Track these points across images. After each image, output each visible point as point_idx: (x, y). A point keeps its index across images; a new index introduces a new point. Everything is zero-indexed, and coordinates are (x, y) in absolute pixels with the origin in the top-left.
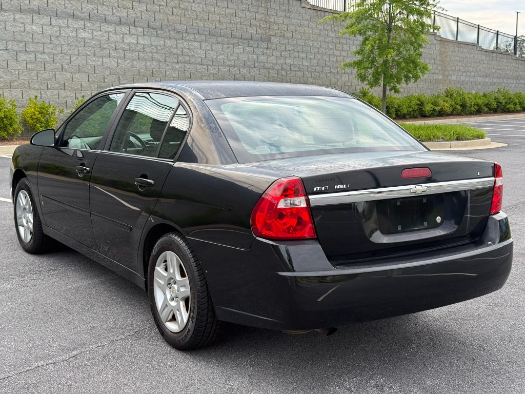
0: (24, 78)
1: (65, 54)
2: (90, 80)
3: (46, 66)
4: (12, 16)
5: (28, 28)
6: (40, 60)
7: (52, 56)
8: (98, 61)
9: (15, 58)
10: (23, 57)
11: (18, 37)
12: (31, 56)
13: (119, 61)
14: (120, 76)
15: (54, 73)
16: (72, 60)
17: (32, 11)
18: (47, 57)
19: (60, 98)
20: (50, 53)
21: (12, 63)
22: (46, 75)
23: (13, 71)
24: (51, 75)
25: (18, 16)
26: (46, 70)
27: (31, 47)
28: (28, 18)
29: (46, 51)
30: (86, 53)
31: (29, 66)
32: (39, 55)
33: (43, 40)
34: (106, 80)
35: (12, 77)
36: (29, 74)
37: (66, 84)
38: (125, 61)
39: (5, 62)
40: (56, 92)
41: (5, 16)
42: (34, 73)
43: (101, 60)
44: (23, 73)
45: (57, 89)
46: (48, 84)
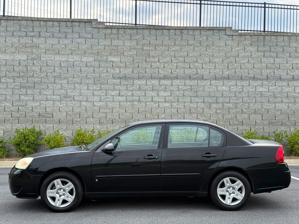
0: (214, 118)
1: (245, 103)
2: (263, 118)
3: (230, 111)
4: (209, 83)
5: (220, 88)
6: (226, 107)
7: (235, 104)
8: (271, 106)
9: (209, 107)
10: (214, 106)
11: (213, 94)
12: (220, 105)
13: (290, 105)
14: (289, 115)
15: (235, 115)
16: (250, 106)
17: (224, 78)
18: (231, 105)
19: (238, 131)
20: (234, 103)
21: (206, 110)
22: (229, 116)
23: (206, 115)
24: (233, 116)
25: (213, 82)
26: (230, 113)
27: (221, 100)
28: (220, 83)
29: (231, 101)
30: (262, 101)
31: (218, 111)
32: (225, 104)
33: (230, 95)
34: (277, 118)
35: (206, 118)
36: (217, 116)
37: (244, 122)
38: (295, 104)
39: (201, 110)
40: (236, 127)
41: (204, 83)
42: (220, 116)
43: (274, 105)
44: (213, 115)
45: (236, 125)
46: (231, 121)
